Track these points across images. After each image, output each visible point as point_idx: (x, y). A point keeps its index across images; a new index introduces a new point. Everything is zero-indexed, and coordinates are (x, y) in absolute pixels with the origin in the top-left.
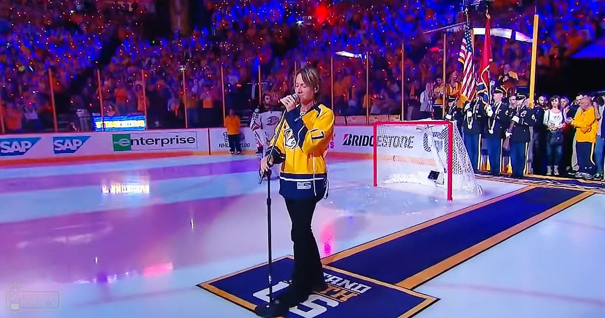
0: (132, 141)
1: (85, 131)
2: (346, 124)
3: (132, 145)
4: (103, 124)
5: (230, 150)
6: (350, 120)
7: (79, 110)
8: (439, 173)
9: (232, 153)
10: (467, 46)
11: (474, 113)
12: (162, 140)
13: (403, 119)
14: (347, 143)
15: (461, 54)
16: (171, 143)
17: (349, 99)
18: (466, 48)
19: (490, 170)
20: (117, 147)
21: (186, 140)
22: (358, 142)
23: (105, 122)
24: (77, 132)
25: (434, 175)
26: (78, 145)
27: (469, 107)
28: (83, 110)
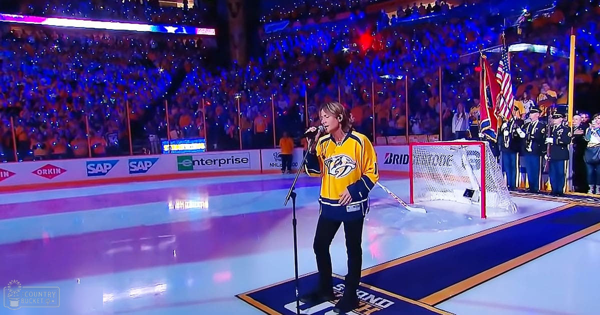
0: (194, 162)
1: (155, 153)
2: (387, 144)
3: (194, 164)
4: (170, 147)
5: (282, 169)
6: (390, 140)
7: (151, 135)
8: (474, 191)
9: (283, 172)
10: (504, 68)
11: (510, 132)
12: (220, 160)
13: (441, 139)
14: (388, 162)
15: (498, 76)
16: (228, 163)
17: (390, 121)
18: (503, 70)
19: (528, 187)
20: (181, 168)
21: (240, 160)
22: (399, 160)
23: (171, 145)
24: (148, 154)
25: (469, 193)
26: (148, 166)
27: (506, 126)
28: (154, 136)
